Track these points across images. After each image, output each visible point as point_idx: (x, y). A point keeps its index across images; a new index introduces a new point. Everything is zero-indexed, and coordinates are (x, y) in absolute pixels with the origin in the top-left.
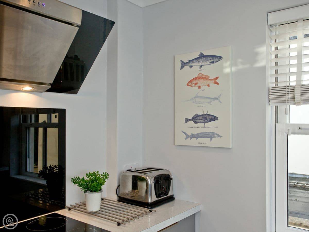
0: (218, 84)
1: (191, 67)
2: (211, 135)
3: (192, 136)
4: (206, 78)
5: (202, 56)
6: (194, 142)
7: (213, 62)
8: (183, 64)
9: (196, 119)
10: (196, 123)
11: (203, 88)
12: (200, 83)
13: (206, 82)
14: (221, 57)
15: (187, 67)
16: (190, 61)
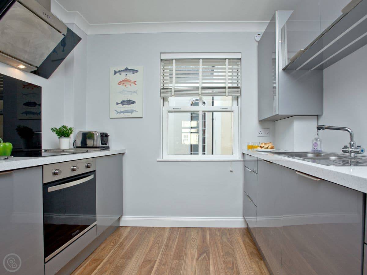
0: (136, 84)
1: (120, 74)
2: (132, 111)
3: (121, 112)
4: (129, 81)
5: (127, 69)
6: (122, 115)
7: (133, 73)
8: (116, 73)
9: (123, 103)
10: (123, 105)
11: (127, 86)
12: (126, 83)
13: (129, 83)
14: (137, 71)
15: (118, 74)
16: (120, 71)
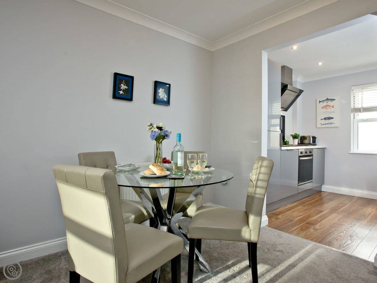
0: (333, 107)
2: (331, 124)
4: (329, 106)
6: (324, 126)
12: (327, 107)
